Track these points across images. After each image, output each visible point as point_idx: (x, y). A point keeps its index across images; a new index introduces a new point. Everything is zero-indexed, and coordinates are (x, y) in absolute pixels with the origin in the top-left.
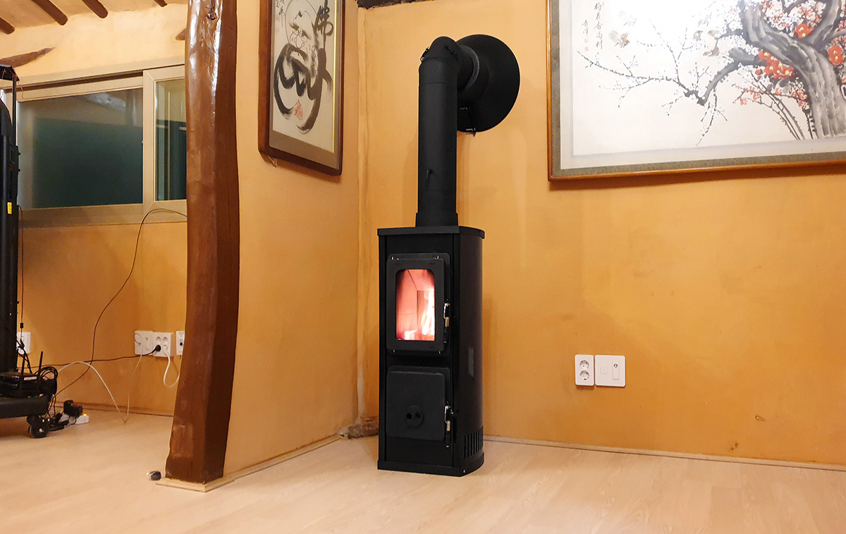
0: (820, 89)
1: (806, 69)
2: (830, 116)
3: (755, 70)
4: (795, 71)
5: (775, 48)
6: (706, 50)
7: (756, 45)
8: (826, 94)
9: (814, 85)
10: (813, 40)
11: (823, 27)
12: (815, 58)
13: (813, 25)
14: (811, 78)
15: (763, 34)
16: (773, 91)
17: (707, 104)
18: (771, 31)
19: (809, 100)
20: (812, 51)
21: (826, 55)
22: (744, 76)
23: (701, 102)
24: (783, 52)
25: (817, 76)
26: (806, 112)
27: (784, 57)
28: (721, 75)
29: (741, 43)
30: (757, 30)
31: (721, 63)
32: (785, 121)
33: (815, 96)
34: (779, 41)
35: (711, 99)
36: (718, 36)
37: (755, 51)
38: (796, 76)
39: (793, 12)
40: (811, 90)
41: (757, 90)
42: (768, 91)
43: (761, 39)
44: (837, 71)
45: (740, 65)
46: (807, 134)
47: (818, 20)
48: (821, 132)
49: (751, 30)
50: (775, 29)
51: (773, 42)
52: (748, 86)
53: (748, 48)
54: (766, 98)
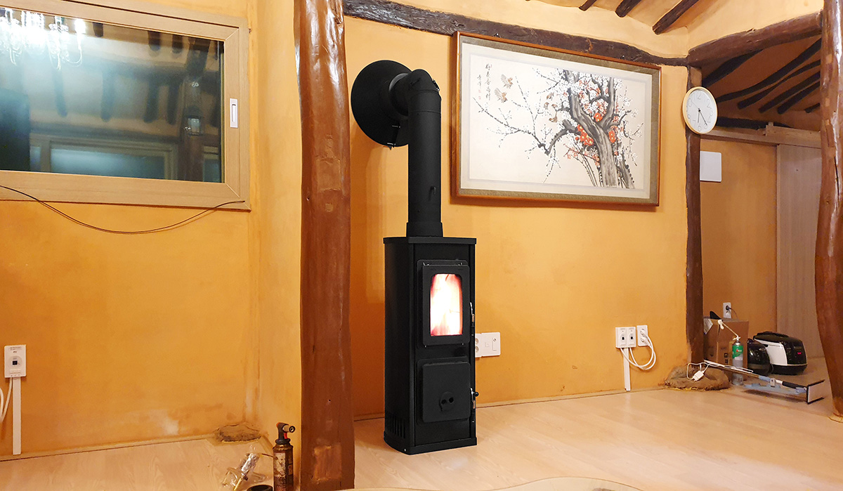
0: (605, 157)
1: (599, 142)
2: (609, 174)
3: (575, 137)
4: (594, 142)
5: (585, 125)
6: (550, 117)
7: (576, 120)
8: (607, 160)
9: (602, 153)
10: (602, 125)
11: (606, 118)
12: (603, 136)
13: (603, 115)
14: (601, 147)
15: (580, 115)
16: (584, 153)
17: (550, 155)
18: (583, 113)
19: (599, 162)
20: (602, 131)
21: (608, 136)
22: (569, 139)
23: (547, 152)
24: (589, 129)
25: (604, 148)
26: (599, 169)
27: (589, 132)
28: (558, 137)
29: (568, 117)
30: (576, 110)
31: (558, 128)
32: (589, 173)
33: (603, 160)
34: (587, 120)
35: (552, 152)
36: (557, 109)
37: (575, 124)
38: (595, 146)
39: (594, 103)
40: (601, 156)
41: (576, 150)
42: (581, 152)
43: (578, 117)
44: (612, 148)
45: (568, 132)
46: (598, 183)
47: (605, 113)
48: (605, 184)
49: (574, 110)
50: (585, 112)
51: (583, 120)
52: (571, 146)
53: (572, 121)
54: (580, 156)
